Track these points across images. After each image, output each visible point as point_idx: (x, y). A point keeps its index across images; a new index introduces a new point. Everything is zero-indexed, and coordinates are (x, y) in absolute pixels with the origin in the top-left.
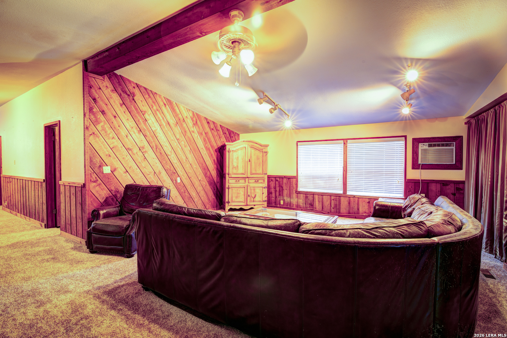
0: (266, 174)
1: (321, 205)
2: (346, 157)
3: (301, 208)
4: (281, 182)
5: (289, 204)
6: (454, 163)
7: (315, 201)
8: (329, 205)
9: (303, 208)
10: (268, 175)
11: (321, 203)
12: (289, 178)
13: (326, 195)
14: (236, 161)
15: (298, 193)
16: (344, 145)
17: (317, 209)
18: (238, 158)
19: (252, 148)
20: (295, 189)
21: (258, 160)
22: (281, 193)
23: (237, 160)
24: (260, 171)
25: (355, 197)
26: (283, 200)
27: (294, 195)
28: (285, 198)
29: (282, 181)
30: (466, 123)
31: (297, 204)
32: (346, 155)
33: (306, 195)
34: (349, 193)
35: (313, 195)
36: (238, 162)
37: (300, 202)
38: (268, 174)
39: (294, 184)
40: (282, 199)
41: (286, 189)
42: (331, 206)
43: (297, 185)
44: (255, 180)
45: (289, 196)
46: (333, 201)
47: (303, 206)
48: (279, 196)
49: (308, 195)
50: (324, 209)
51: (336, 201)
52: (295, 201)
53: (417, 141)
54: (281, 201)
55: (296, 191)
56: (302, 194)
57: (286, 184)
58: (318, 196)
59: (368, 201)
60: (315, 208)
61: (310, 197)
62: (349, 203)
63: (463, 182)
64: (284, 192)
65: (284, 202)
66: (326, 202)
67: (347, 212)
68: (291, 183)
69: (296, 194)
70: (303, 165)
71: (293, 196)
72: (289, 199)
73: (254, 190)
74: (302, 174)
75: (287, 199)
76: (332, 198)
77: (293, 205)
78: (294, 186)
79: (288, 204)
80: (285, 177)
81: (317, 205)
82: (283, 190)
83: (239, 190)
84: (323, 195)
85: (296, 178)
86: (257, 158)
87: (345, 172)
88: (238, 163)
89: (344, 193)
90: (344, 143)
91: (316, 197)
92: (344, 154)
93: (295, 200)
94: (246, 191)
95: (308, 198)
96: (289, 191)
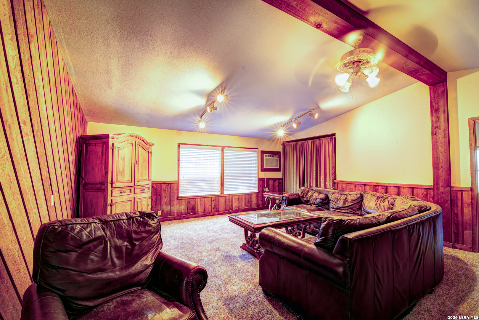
0: (151, 180)
1: (203, 208)
2: (224, 162)
3: (183, 215)
4: (159, 190)
5: (169, 213)
6: (278, 167)
7: (197, 205)
8: (210, 207)
9: (185, 214)
10: (152, 182)
11: (203, 206)
12: (169, 184)
13: (207, 197)
14: (122, 163)
15: (180, 199)
16: (222, 151)
17: (199, 212)
18: (124, 158)
19: (139, 146)
20: (176, 195)
21: (144, 162)
22: (158, 202)
23: (123, 161)
24: (146, 177)
25: (230, 195)
26: (161, 210)
27: (176, 202)
28: (163, 207)
29: (160, 187)
30: (282, 145)
31: (178, 211)
32: (224, 160)
33: (189, 200)
34: (225, 193)
35: (196, 198)
36: (124, 164)
37: (182, 208)
38: (152, 180)
39: (175, 190)
40: (160, 208)
41: (165, 197)
42: (211, 207)
43: (178, 190)
44: (140, 189)
45: (169, 204)
46: (213, 201)
47: (185, 212)
48: (156, 207)
49: (190, 200)
50: (205, 212)
51: (216, 201)
52: (176, 209)
53: (263, 152)
54: (158, 211)
55: (177, 198)
56: (184, 200)
57: (165, 191)
58: (200, 199)
59: (237, 197)
60: (197, 212)
61: (193, 202)
62: (226, 202)
63: (282, 179)
64: (162, 200)
65: (162, 212)
66: (207, 204)
67: (224, 209)
68: (171, 189)
69: (178, 201)
70: (185, 168)
71: (173, 204)
72: (168, 208)
73: (141, 202)
74: (184, 178)
75: (166, 208)
76: (213, 199)
77: (174, 213)
78: (176, 192)
79: (167, 213)
80: (164, 183)
81: (200, 209)
82: (161, 198)
83: (125, 206)
84: (205, 198)
85: (177, 183)
86: (144, 160)
87: (222, 175)
88: (124, 166)
89: (222, 193)
90: (222, 150)
91: (198, 200)
92: (222, 159)
93: (176, 207)
94: (133, 205)
95: (190, 203)
96: (169, 198)
